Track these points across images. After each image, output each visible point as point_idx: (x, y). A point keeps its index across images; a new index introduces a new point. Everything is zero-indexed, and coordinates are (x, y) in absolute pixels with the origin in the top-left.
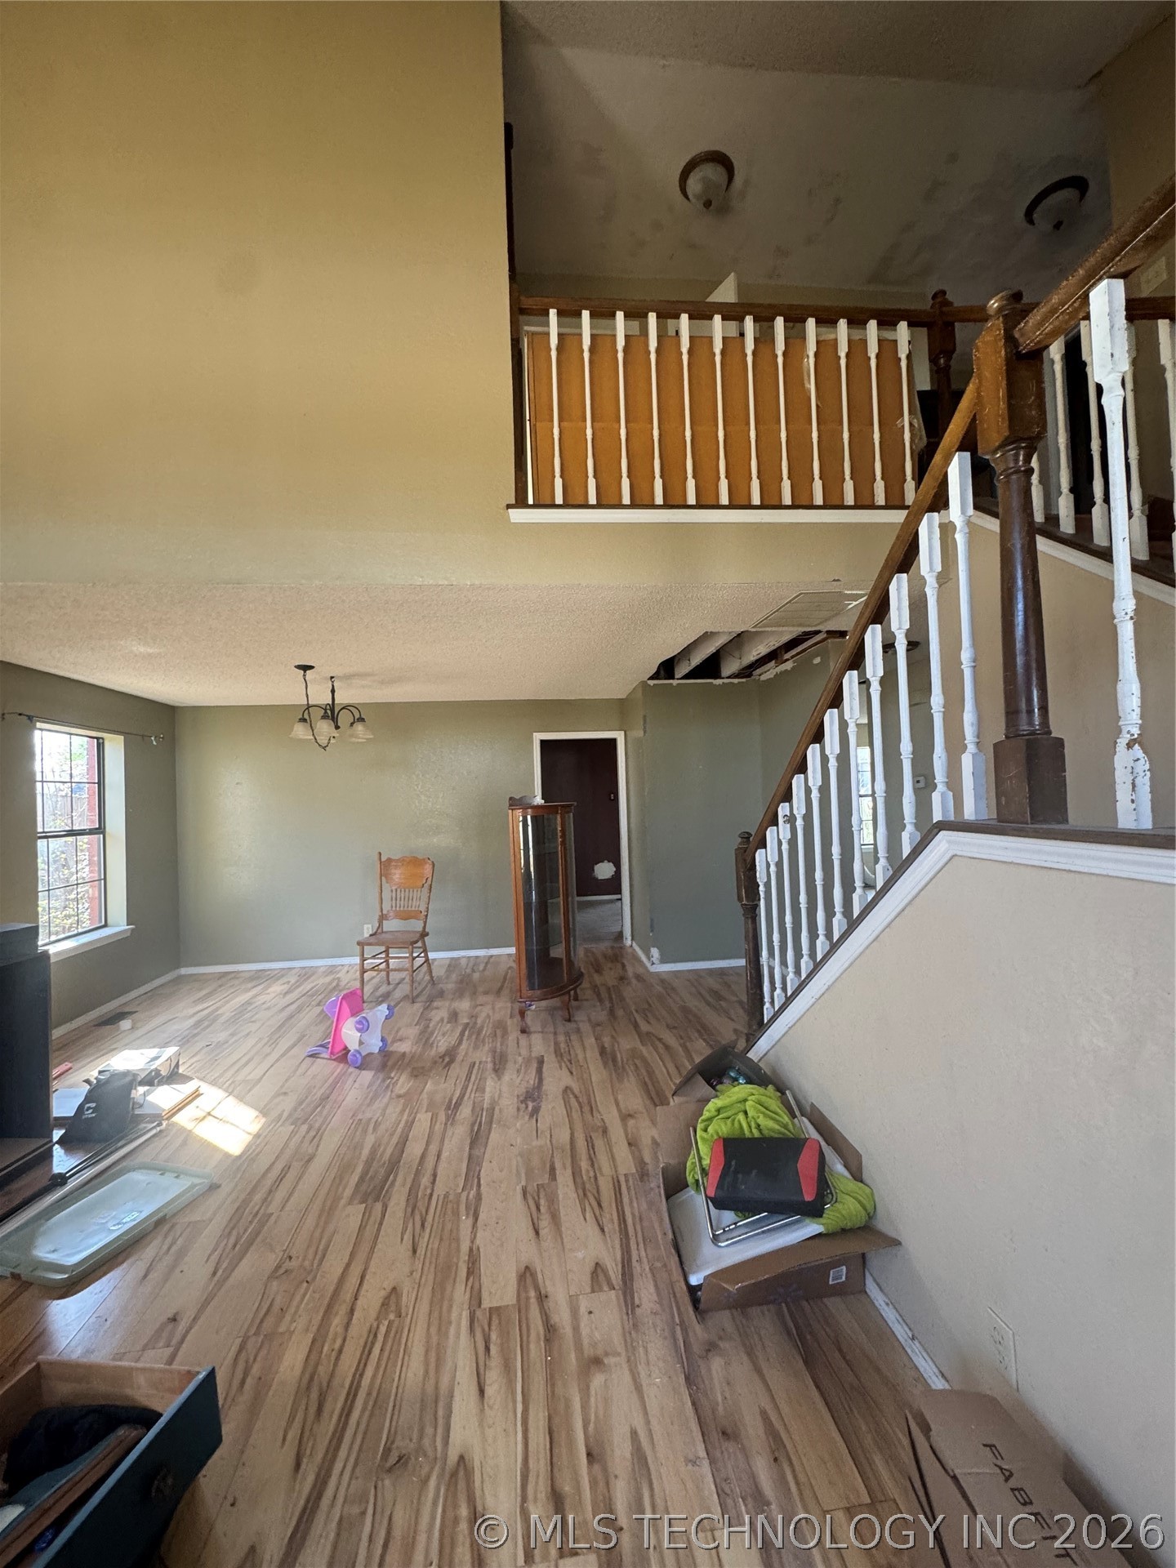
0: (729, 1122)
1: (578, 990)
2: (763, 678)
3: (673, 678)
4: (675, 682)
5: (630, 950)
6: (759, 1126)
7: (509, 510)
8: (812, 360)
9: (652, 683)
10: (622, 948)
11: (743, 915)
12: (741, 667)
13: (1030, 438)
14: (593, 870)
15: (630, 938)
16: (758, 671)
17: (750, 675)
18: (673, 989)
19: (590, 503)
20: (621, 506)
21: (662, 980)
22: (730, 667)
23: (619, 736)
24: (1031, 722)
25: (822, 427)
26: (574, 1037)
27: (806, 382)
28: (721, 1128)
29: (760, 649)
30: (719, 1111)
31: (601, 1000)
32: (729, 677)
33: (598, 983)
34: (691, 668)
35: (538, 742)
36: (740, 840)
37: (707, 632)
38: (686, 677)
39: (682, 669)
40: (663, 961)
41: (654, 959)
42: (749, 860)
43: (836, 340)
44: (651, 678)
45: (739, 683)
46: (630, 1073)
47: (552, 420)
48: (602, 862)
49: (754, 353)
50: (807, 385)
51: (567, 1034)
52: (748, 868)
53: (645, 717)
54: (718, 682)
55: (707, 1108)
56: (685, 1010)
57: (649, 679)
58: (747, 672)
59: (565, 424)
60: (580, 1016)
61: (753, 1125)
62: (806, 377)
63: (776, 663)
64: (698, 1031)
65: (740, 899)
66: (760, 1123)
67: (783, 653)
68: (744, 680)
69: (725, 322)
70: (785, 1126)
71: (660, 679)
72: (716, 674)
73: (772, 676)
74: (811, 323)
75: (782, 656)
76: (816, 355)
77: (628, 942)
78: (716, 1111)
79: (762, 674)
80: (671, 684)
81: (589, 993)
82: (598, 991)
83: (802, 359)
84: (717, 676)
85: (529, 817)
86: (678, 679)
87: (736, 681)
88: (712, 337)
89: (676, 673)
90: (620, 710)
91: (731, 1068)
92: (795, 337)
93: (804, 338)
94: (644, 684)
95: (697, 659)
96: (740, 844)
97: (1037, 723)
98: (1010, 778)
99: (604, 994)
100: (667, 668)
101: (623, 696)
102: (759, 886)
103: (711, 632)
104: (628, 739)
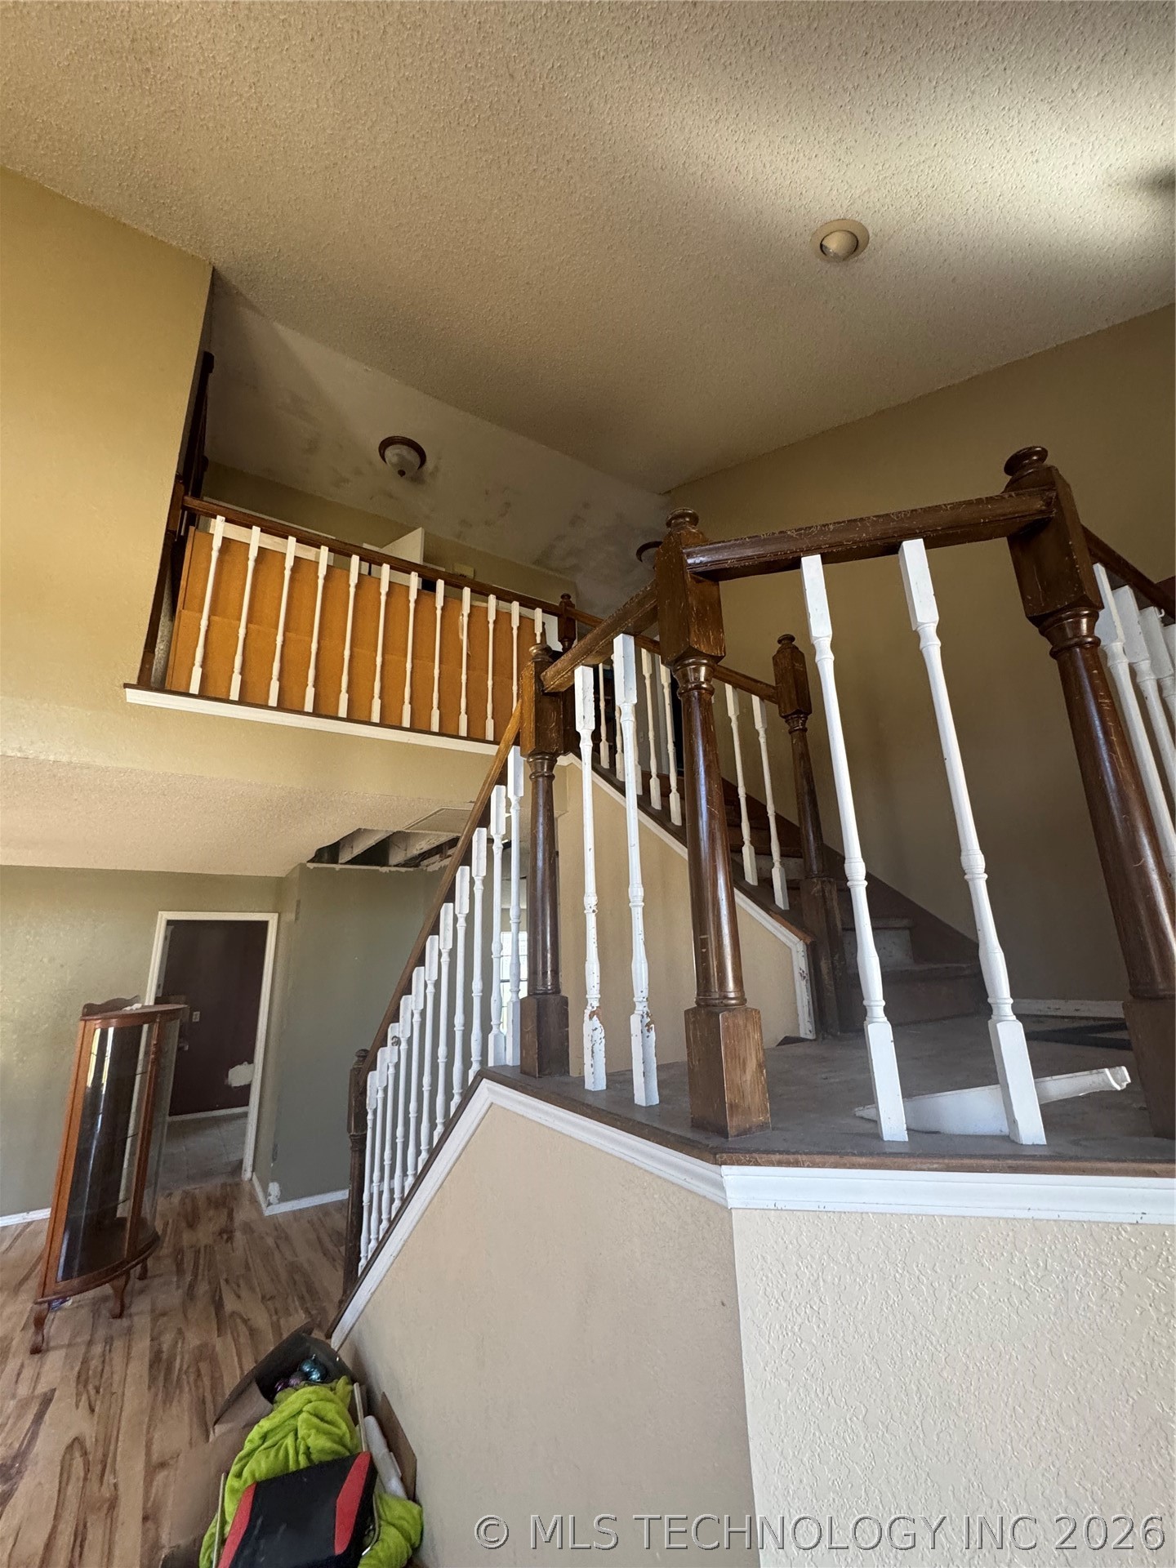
0: (273, 1452)
1: (150, 1263)
2: (430, 869)
3: (336, 862)
4: (337, 867)
5: (247, 1188)
6: (308, 1448)
7: (127, 689)
8: (466, 619)
9: (311, 866)
10: (238, 1185)
11: (352, 1148)
12: (405, 859)
13: (551, 753)
14: (227, 1076)
15: (249, 1169)
16: (425, 862)
17: (417, 866)
18: (287, 1238)
19: (231, 698)
20: (266, 707)
21: (279, 1228)
22: (397, 856)
23: (272, 919)
24: (545, 984)
25: (470, 672)
26: (118, 1344)
27: (460, 634)
28: (260, 1466)
29: (423, 845)
30: (264, 1438)
31: (180, 1271)
32: (395, 866)
33: (185, 1243)
34: (353, 856)
35: (164, 924)
36: (357, 1058)
37: (360, 829)
38: (351, 862)
39: (346, 856)
40: (283, 1199)
41: (271, 1198)
42: (361, 1083)
43: (487, 608)
44: (312, 861)
45: (406, 872)
46: (186, 1389)
47: (201, 611)
48: (241, 1063)
49: (416, 602)
50: (461, 636)
51: (109, 1341)
52: (359, 1092)
53: (299, 902)
54: (384, 869)
55: (250, 1437)
56: (294, 1268)
57: (308, 862)
58: (415, 861)
59: (215, 618)
60: (141, 1307)
61: (302, 1449)
62: (460, 631)
63: (440, 857)
64: (302, 1298)
65: (349, 1130)
66: (310, 1445)
67: (447, 848)
68: (411, 869)
69: (392, 571)
70: (340, 1441)
71: (323, 862)
72: (384, 862)
73: (437, 869)
74: (467, 591)
75: (446, 852)
76: (470, 616)
77: (247, 1174)
78: (260, 1438)
79: (429, 865)
80: (334, 869)
81: (168, 1264)
82: (182, 1259)
83: (459, 616)
84: (385, 863)
85: (111, 1031)
86: (341, 864)
87: (403, 870)
88: (380, 579)
89: (340, 858)
90: (275, 890)
91: (305, 1357)
92: (452, 598)
93: (461, 600)
94: (302, 866)
95: (359, 848)
96: (357, 1063)
97: (549, 984)
98: (528, 1032)
99: (188, 1264)
100: (329, 853)
101: (284, 876)
102: (367, 1113)
103: (365, 829)
104: (282, 924)
